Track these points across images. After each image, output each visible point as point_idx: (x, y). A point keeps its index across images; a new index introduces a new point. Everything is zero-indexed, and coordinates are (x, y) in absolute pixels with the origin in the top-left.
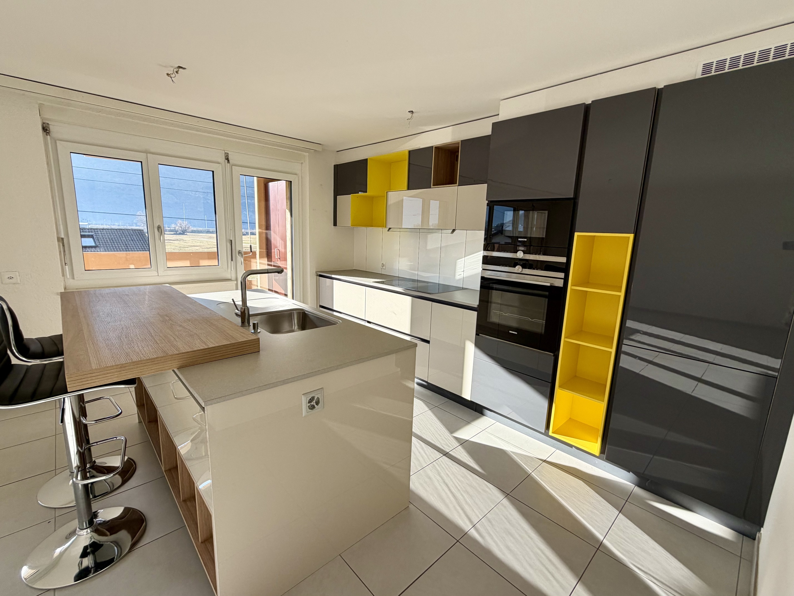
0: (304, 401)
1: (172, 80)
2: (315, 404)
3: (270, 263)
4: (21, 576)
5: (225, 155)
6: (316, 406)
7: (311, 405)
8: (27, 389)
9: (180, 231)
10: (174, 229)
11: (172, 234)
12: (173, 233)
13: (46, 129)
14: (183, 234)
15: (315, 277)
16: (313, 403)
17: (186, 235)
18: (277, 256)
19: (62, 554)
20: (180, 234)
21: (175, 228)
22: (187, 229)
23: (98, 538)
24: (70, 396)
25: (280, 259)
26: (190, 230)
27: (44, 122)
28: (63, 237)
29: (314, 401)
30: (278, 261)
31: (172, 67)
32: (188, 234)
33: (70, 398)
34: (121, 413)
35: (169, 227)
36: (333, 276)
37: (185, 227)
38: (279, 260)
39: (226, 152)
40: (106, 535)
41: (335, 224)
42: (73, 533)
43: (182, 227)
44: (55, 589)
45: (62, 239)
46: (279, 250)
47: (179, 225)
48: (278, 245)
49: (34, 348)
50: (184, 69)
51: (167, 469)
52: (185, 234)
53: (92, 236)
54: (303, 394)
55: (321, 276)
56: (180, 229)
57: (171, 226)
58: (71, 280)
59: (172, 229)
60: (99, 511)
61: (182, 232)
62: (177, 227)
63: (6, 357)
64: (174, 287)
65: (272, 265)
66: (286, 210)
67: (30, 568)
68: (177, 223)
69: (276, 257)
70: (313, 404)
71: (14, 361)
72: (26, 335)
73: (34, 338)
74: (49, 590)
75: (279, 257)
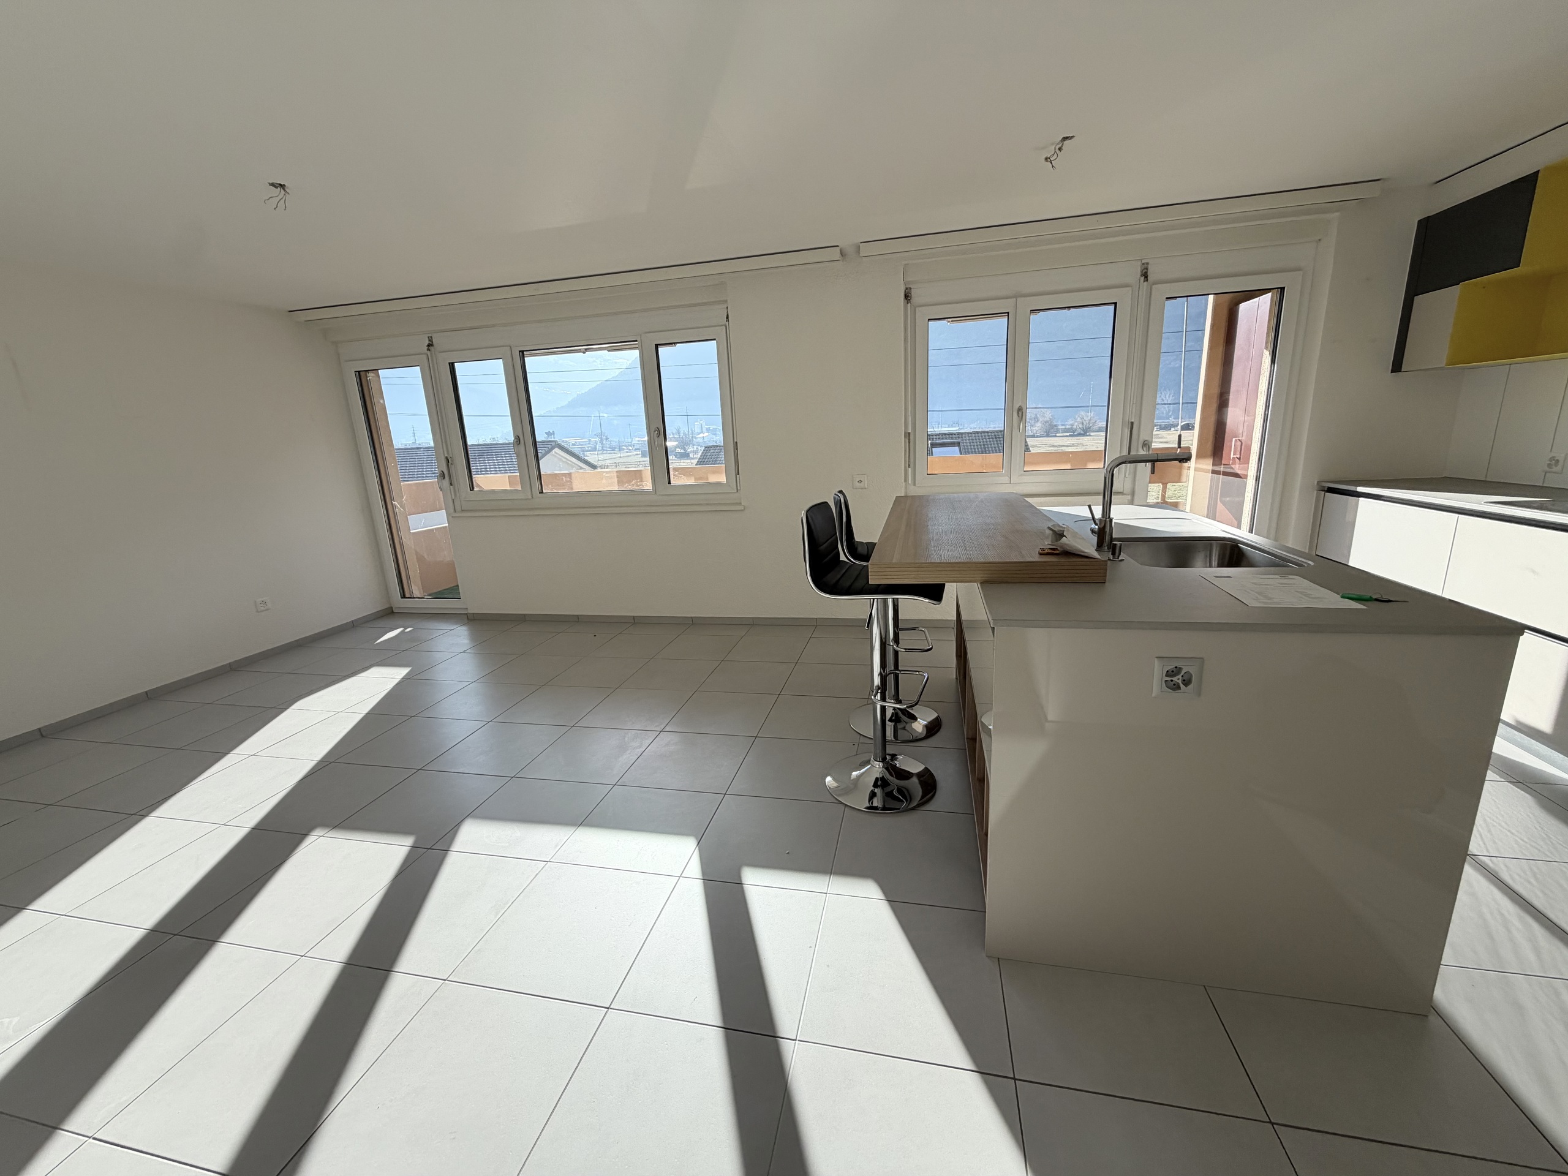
0: (1158, 672)
1: (1053, 166)
2: (1180, 682)
3: (1217, 468)
4: (825, 782)
5: (1141, 267)
6: (1182, 686)
7: (1173, 683)
8: (846, 583)
9: (1079, 431)
10: (1070, 427)
11: (1067, 436)
12: (1068, 434)
13: (907, 297)
14: (1084, 434)
15: (1316, 492)
16: (1178, 679)
17: (1090, 435)
18: (1234, 454)
19: (859, 777)
20: (1080, 435)
21: (1072, 425)
22: (1091, 425)
23: (887, 776)
24: (878, 599)
25: (1239, 459)
26: (1096, 427)
27: (907, 287)
28: (910, 431)
29: (1180, 676)
30: (1234, 463)
31: (1052, 144)
32: (1092, 434)
33: (877, 601)
34: (931, 649)
35: (1063, 425)
36: (1360, 489)
37: (1089, 422)
38: (1237, 460)
39: (1143, 262)
40: (893, 776)
41: (1397, 367)
42: (868, 762)
43: (1085, 423)
44: (846, 805)
45: (909, 433)
46: (1241, 442)
47: (1079, 419)
48: (1241, 431)
49: (860, 550)
50: (1072, 137)
51: (970, 737)
52: (1088, 434)
53: (958, 444)
54: (1157, 656)
55: (1331, 490)
56: (1081, 426)
57: (1066, 423)
58: (912, 487)
59: (1067, 427)
60: (898, 757)
61: (1083, 430)
62: (1076, 424)
63: (836, 551)
64: (1028, 499)
65: (1220, 471)
66: (1265, 350)
67: (834, 779)
68: (1077, 416)
69: (1232, 456)
70: (1178, 681)
71: (842, 558)
72: (858, 537)
73: (864, 542)
74: (842, 803)
75: (1238, 456)
